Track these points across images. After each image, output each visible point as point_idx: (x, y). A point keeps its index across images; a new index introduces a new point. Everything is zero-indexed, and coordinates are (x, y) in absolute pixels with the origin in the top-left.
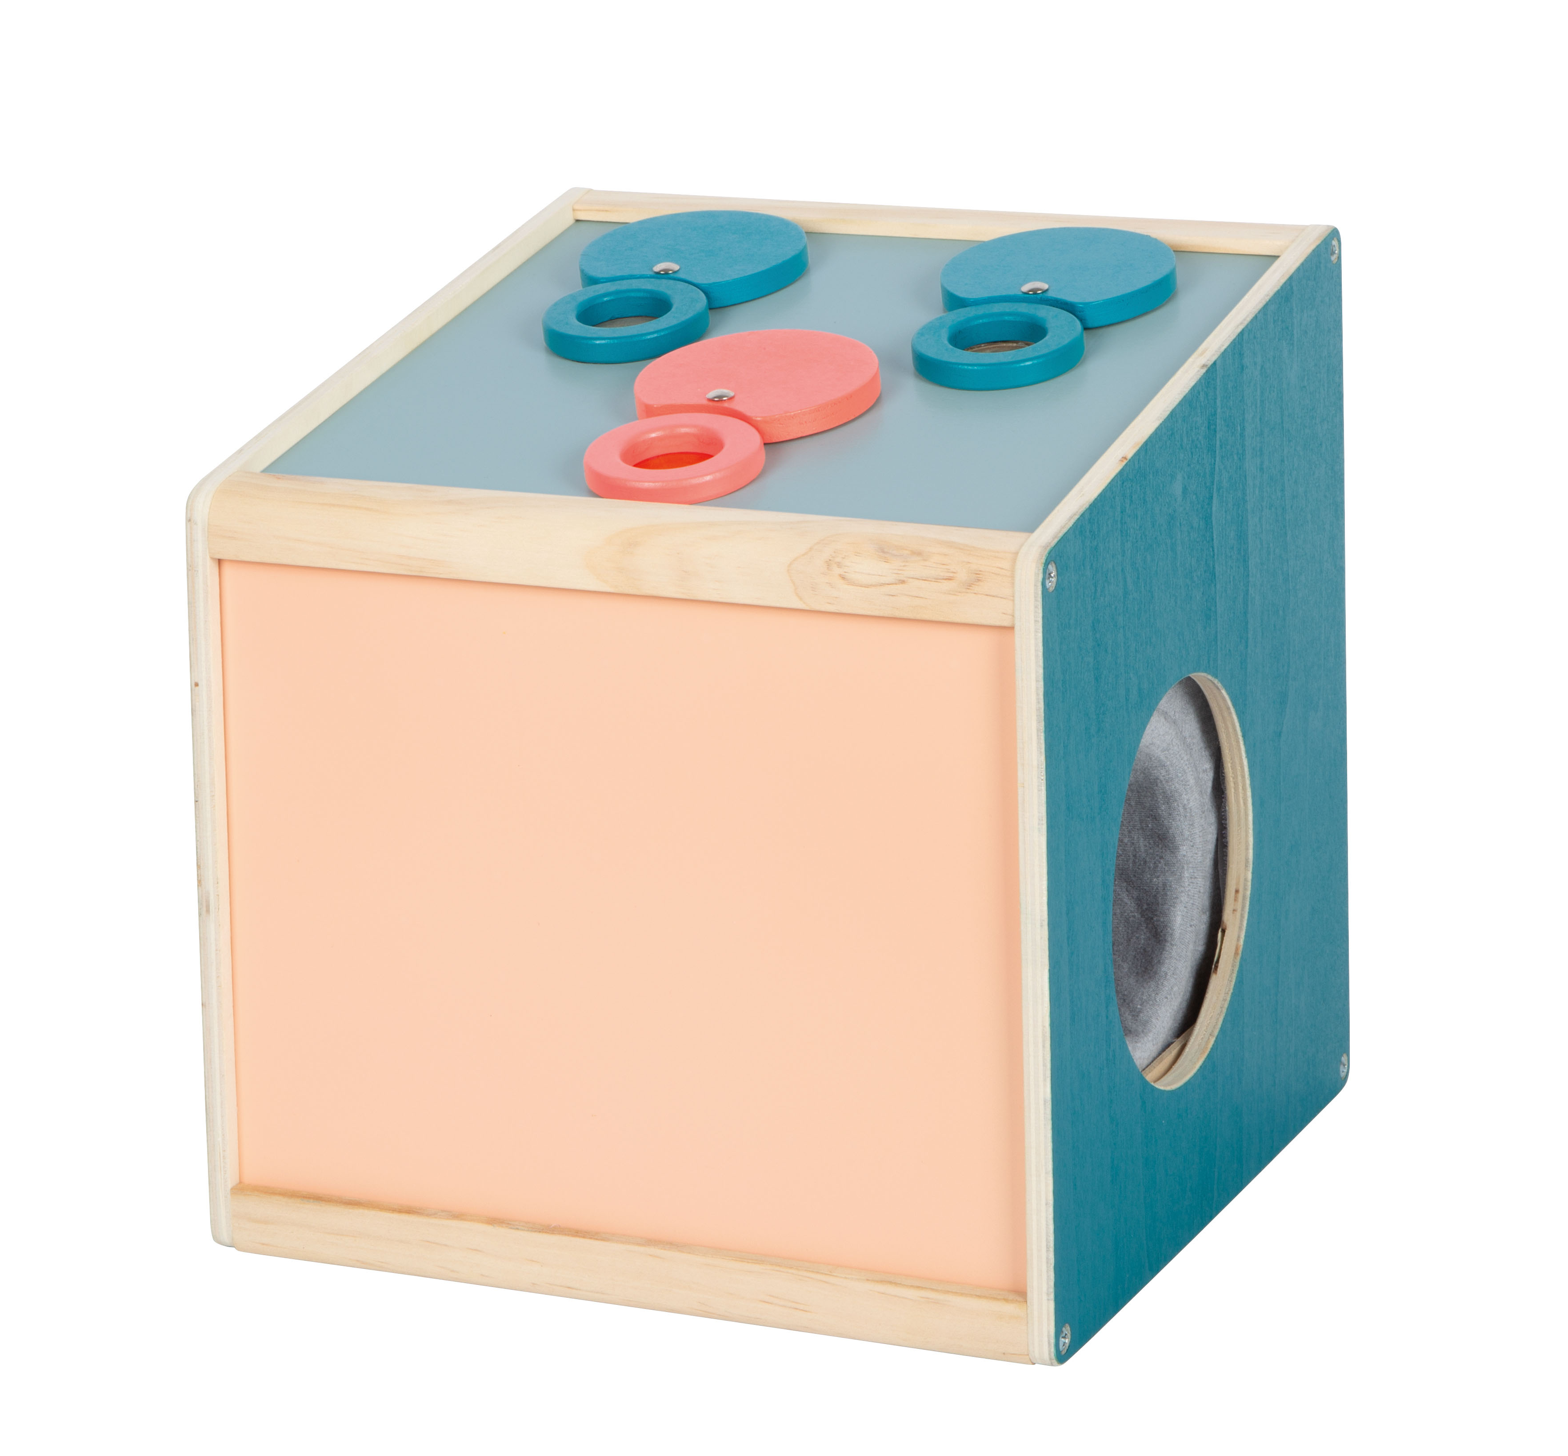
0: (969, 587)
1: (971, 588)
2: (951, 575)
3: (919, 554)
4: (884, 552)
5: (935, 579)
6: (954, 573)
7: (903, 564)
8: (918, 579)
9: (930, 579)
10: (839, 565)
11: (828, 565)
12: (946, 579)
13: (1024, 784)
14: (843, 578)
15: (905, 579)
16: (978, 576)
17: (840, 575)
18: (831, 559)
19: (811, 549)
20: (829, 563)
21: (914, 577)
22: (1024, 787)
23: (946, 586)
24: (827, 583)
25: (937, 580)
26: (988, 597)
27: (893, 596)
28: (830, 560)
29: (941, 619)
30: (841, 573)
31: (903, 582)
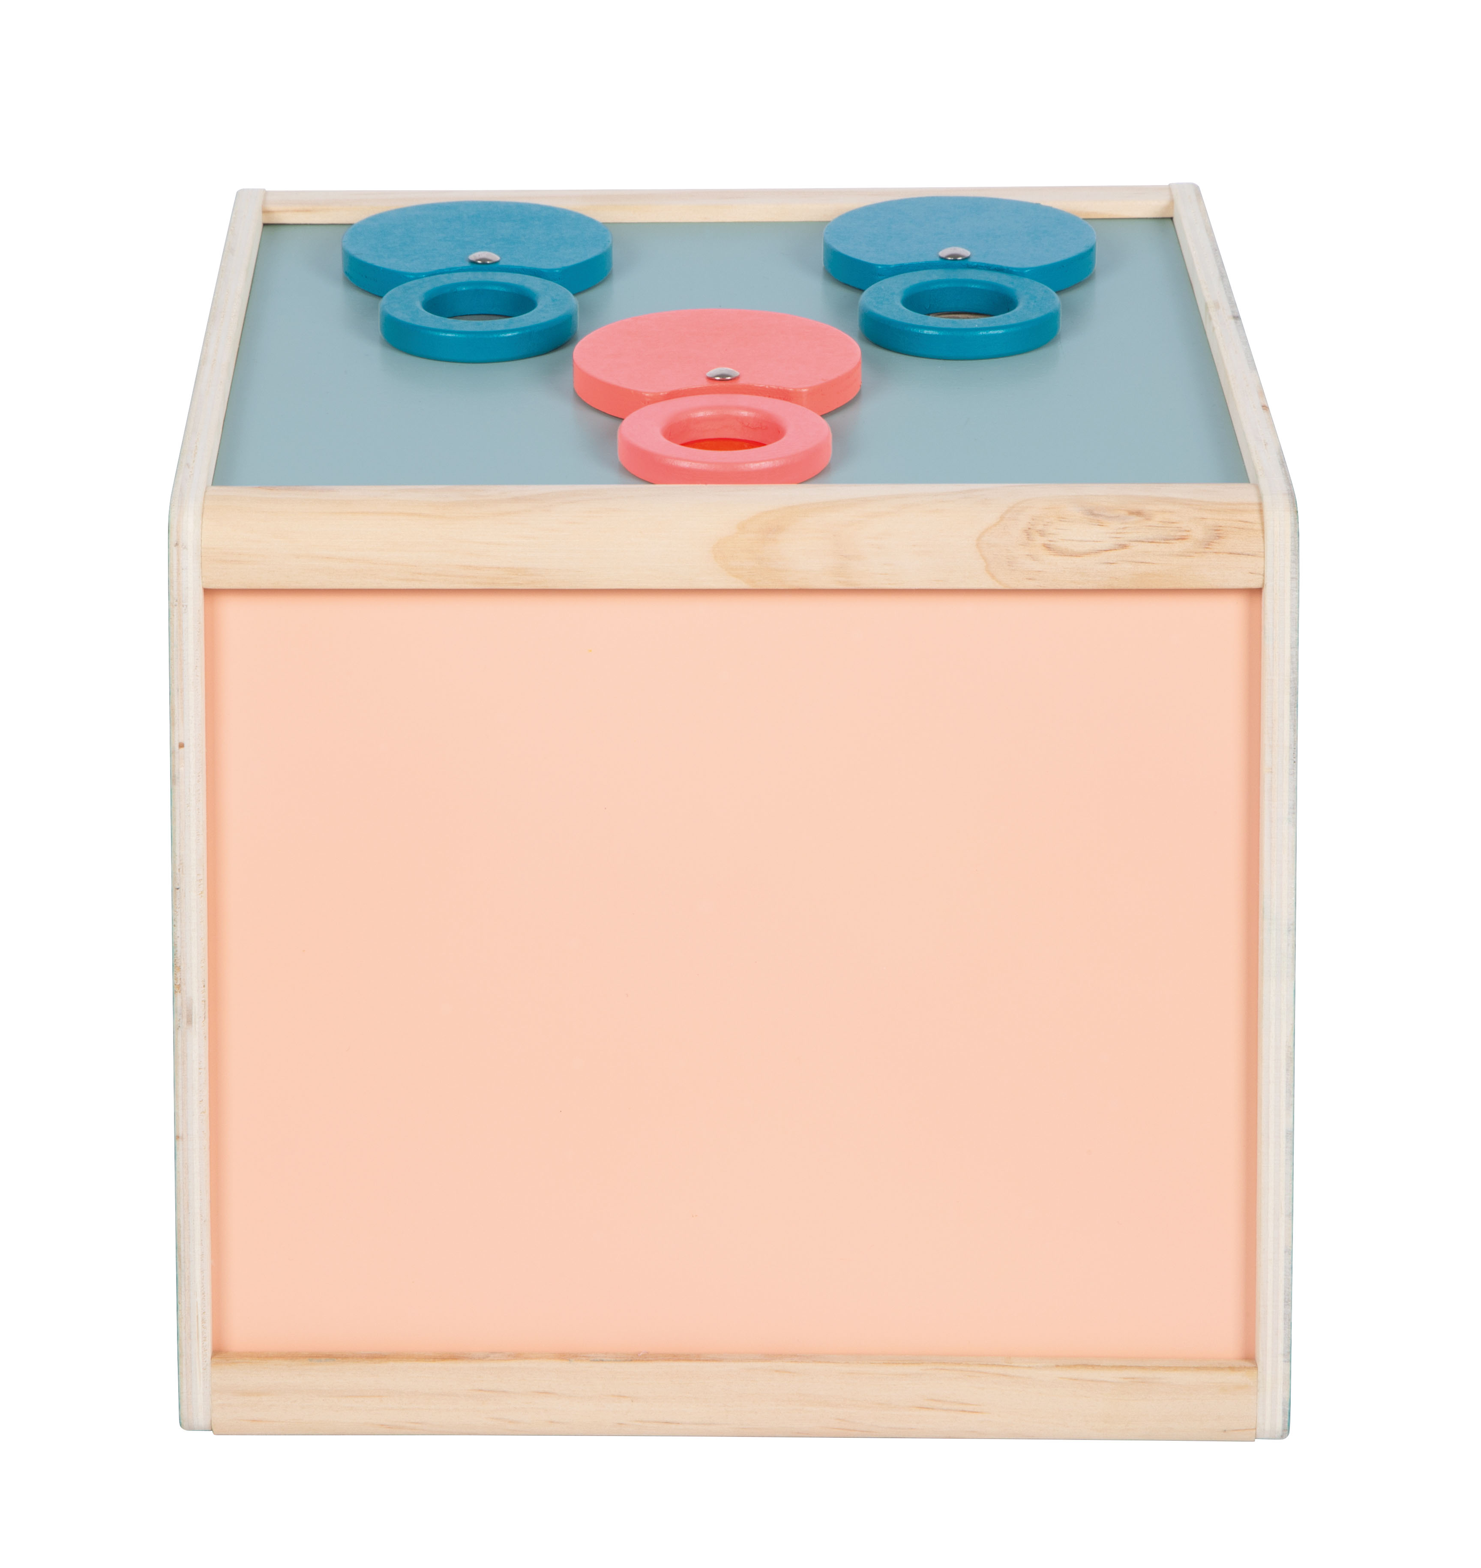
0: (1208, 546)
1: (1210, 547)
2: (1185, 534)
3: (1138, 513)
4: (1093, 514)
5: (1164, 540)
6: (1188, 531)
7: (1123, 526)
8: (1143, 542)
9: (1158, 541)
10: (1042, 533)
11: (1028, 535)
12: (1178, 539)
13: (1272, 769)
14: (1048, 547)
15: (1126, 543)
16: (1219, 532)
17: (1044, 545)
18: (1031, 527)
19: (1002, 518)
20: (1028, 532)
21: (1138, 540)
22: (1272, 772)
23: (1178, 546)
24: (1028, 555)
25: (1166, 540)
26: (1232, 555)
27: (1111, 563)
28: (1029, 529)
29: (1171, 586)
30: (1046, 542)
31: (1124, 546)
